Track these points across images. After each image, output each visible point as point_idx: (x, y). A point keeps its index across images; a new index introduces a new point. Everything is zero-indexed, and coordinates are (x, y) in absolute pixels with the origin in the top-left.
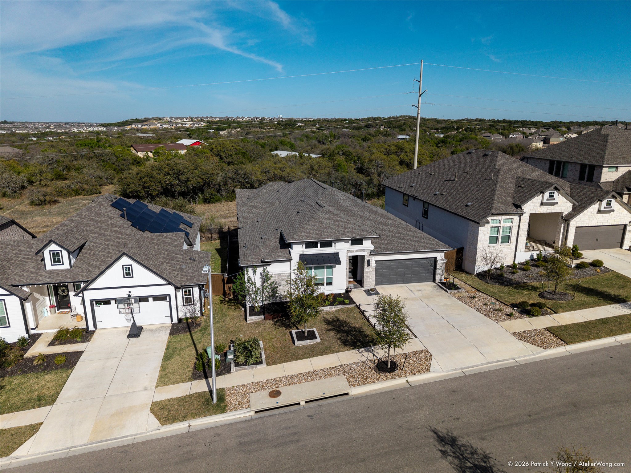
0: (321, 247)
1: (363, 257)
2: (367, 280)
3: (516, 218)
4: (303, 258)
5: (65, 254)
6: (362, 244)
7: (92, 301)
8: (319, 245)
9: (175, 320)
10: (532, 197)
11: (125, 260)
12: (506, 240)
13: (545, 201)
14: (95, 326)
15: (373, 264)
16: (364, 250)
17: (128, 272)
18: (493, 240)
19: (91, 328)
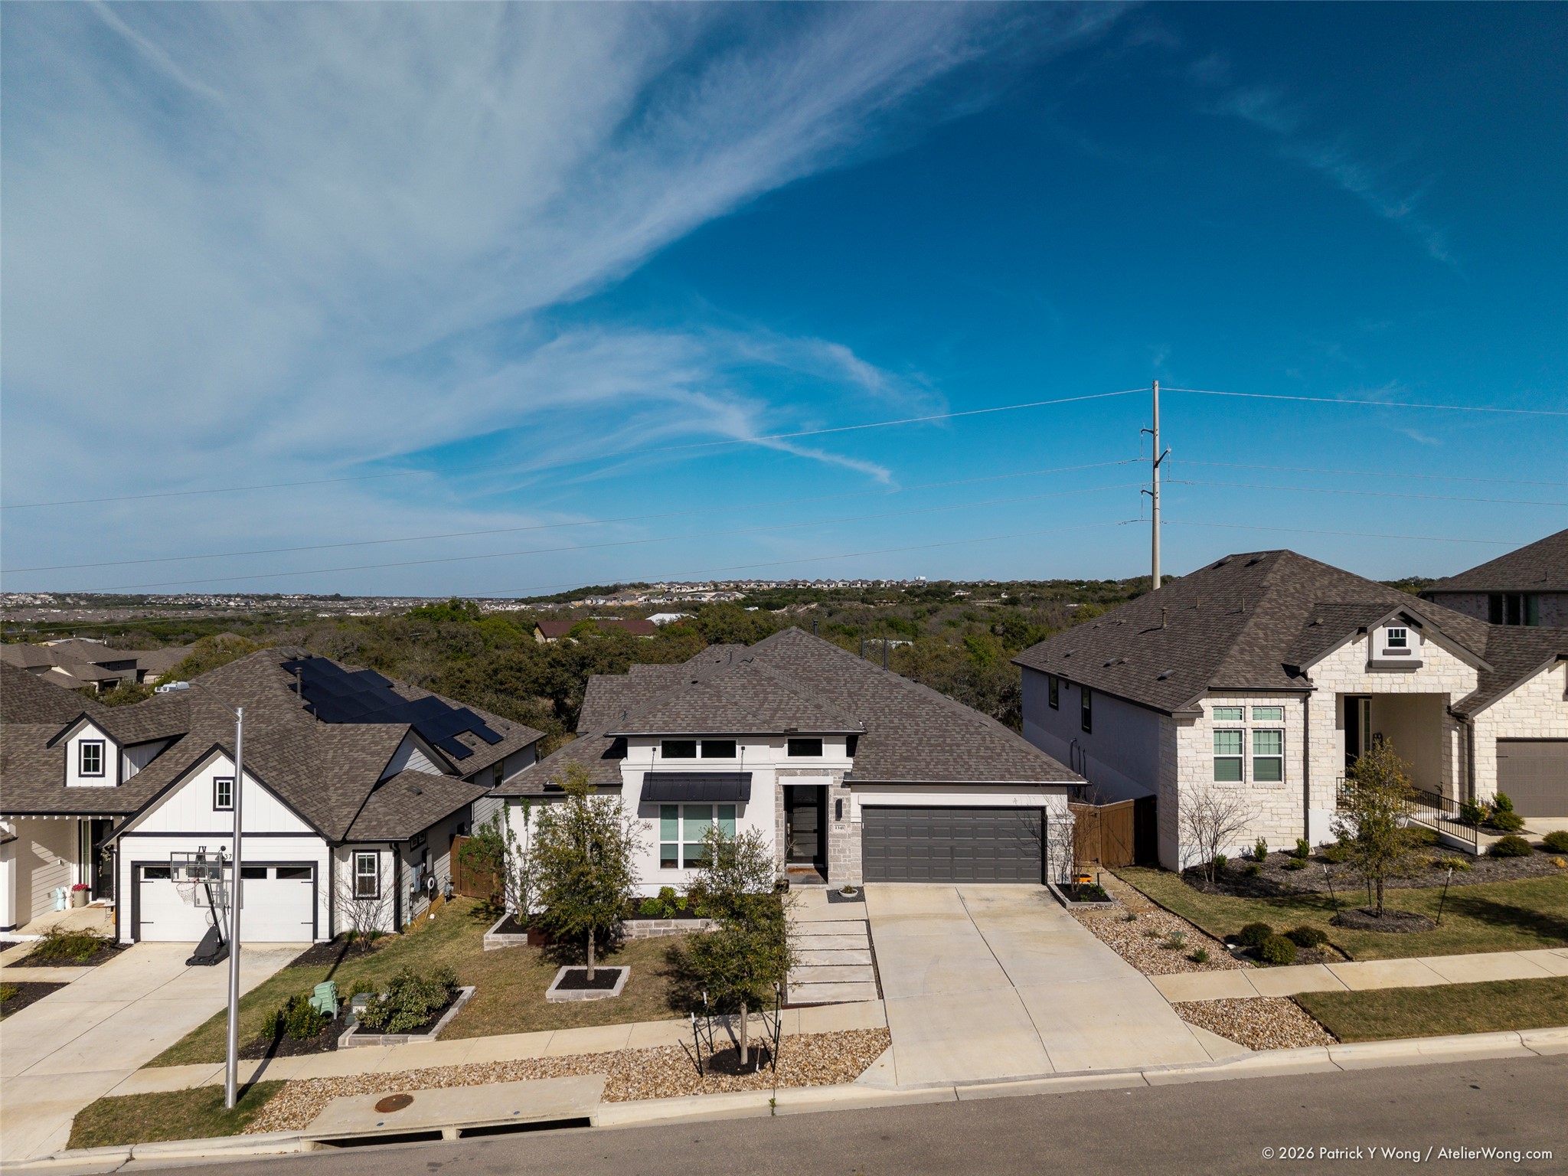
0: (703, 756)
1: (822, 790)
2: (837, 859)
3: (1294, 705)
4: (653, 782)
5: (111, 749)
6: (819, 753)
7: (136, 866)
8: (699, 749)
9: (324, 936)
10: (1334, 643)
11: (221, 766)
12: (1271, 769)
13: (1378, 656)
14: (136, 934)
15: (854, 813)
16: (825, 772)
17: (225, 795)
18: (1228, 769)
19: (126, 937)
